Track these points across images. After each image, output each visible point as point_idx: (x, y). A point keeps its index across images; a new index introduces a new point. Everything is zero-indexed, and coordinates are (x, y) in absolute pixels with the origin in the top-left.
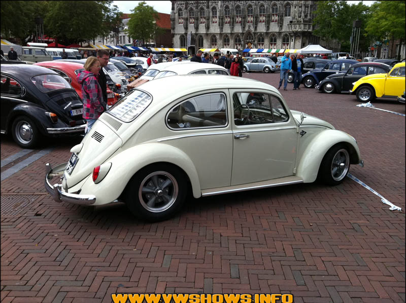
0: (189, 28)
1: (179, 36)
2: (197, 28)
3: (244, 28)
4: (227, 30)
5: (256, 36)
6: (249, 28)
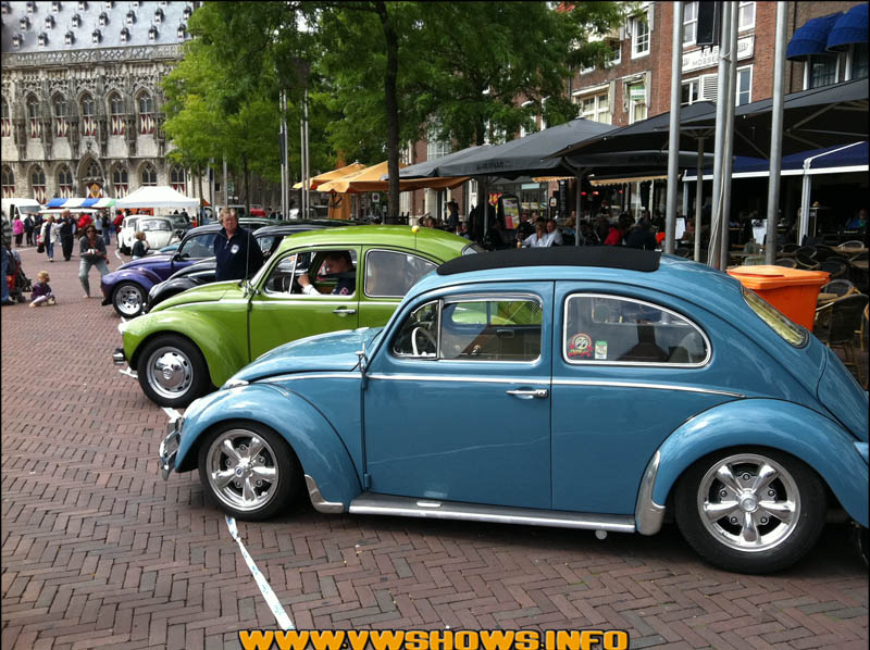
3: (76, 147)
4: (36, 152)
5: (108, 168)
6: (89, 148)
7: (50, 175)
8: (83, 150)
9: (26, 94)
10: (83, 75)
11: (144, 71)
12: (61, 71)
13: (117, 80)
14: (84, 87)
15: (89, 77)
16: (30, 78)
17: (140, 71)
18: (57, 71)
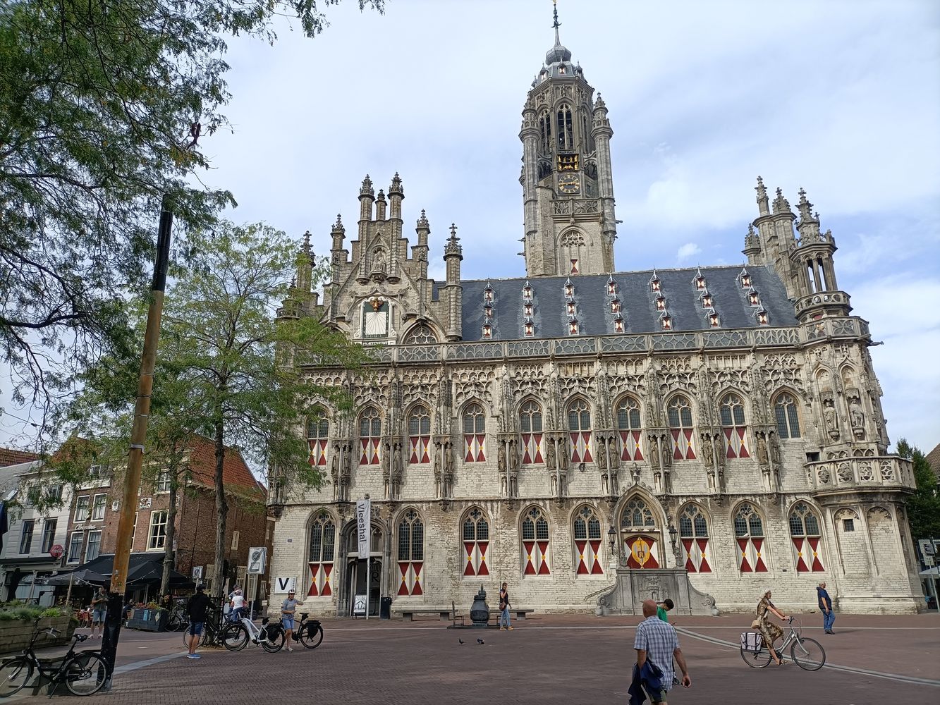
0: (358, 479)
1: (305, 514)
2: (396, 480)
3: (613, 478)
4: (538, 485)
5: (674, 512)
6: (637, 479)
7: (560, 522)
8: (625, 483)
9: (519, 397)
10: (622, 370)
11: (729, 363)
12: (583, 364)
13: (681, 376)
14: (625, 386)
15: (631, 371)
16: (528, 373)
17: (722, 364)
18: (576, 365)
